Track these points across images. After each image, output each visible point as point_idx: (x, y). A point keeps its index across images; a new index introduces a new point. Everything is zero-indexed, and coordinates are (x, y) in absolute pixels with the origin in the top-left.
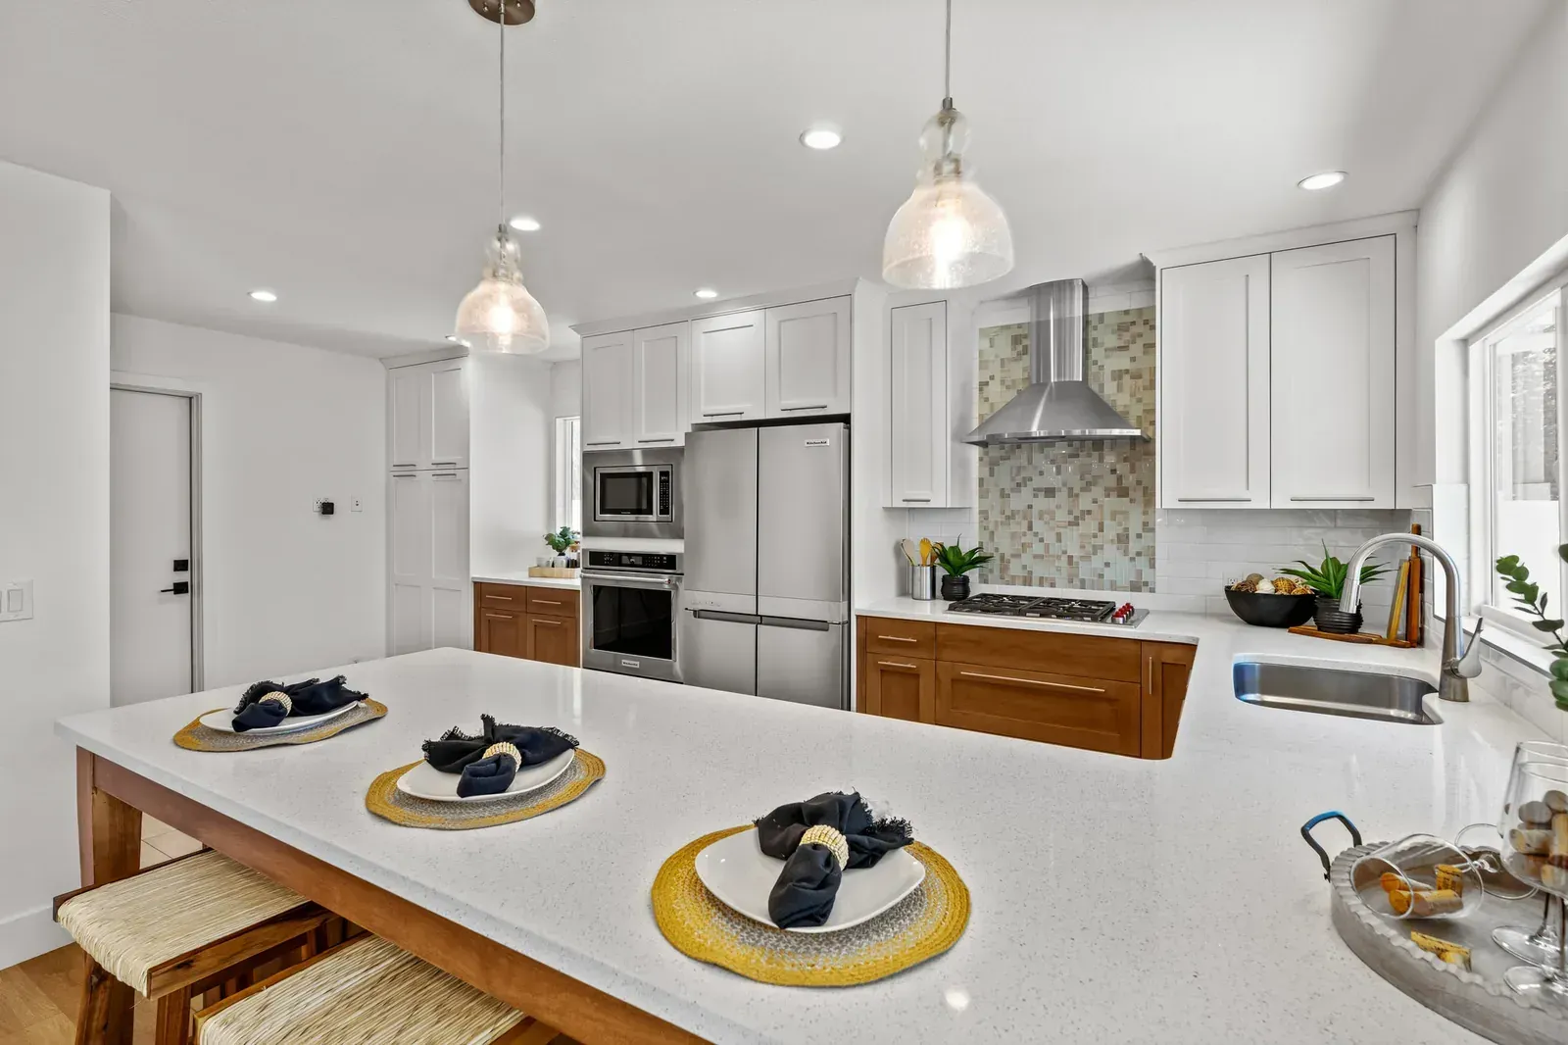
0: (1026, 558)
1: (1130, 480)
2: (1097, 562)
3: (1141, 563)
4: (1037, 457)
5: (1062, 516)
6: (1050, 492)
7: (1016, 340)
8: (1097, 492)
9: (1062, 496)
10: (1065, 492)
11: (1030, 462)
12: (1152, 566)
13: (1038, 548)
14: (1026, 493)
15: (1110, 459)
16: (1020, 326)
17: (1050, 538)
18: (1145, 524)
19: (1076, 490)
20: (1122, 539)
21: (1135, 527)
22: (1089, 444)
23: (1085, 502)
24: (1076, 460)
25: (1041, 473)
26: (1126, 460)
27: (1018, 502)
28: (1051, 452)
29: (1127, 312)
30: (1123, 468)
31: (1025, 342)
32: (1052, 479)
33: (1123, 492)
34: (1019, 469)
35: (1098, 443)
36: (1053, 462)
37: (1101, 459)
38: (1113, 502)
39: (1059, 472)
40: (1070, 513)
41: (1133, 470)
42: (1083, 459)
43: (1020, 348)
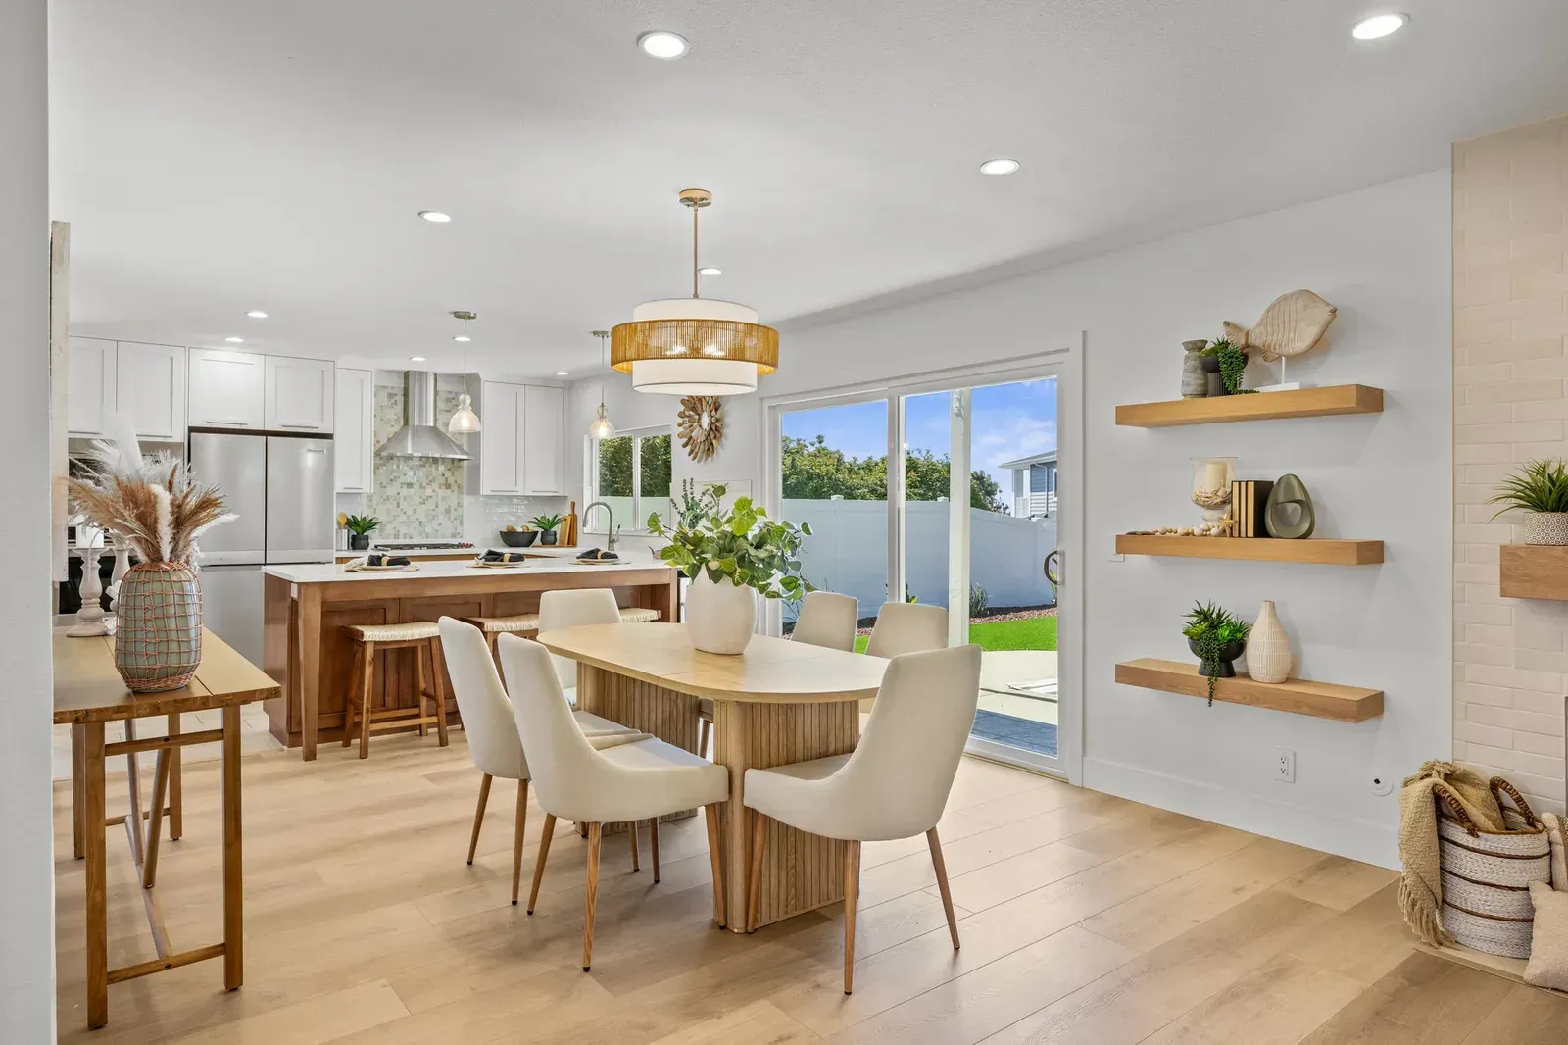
0: (396, 523)
1: (451, 480)
2: (435, 523)
3: (457, 523)
4: (404, 467)
5: (417, 500)
6: (410, 485)
7: (391, 396)
8: (435, 486)
9: (416, 487)
10: (418, 485)
11: (398, 466)
12: (461, 524)
13: (403, 518)
14: (396, 485)
15: (441, 468)
16: (392, 388)
17: (410, 512)
18: (459, 503)
19: (424, 485)
20: (448, 511)
21: (454, 506)
22: (431, 460)
23: (429, 492)
24: (425, 469)
25: (405, 475)
26: (449, 470)
27: (391, 491)
28: (411, 463)
29: (450, 392)
30: (448, 474)
31: (395, 398)
32: (410, 477)
33: (448, 486)
34: (393, 471)
35: (435, 460)
36: (411, 468)
37: (437, 468)
38: (442, 492)
39: (414, 474)
40: (421, 497)
41: (452, 476)
42: (428, 467)
43: (393, 401)
